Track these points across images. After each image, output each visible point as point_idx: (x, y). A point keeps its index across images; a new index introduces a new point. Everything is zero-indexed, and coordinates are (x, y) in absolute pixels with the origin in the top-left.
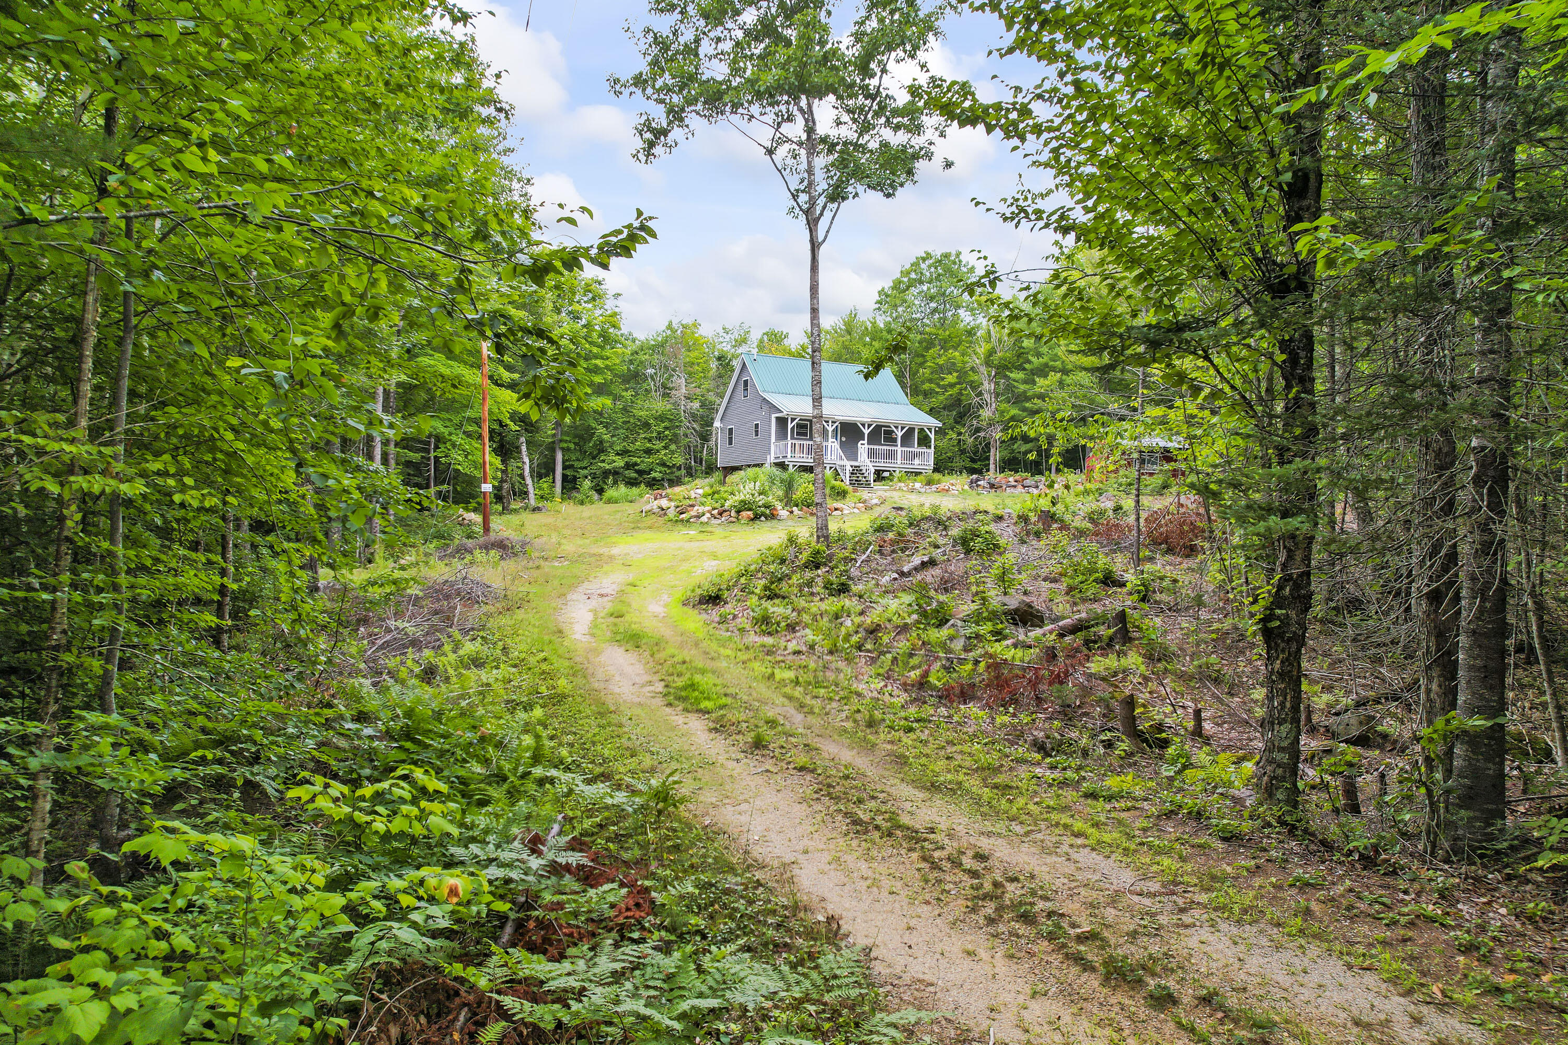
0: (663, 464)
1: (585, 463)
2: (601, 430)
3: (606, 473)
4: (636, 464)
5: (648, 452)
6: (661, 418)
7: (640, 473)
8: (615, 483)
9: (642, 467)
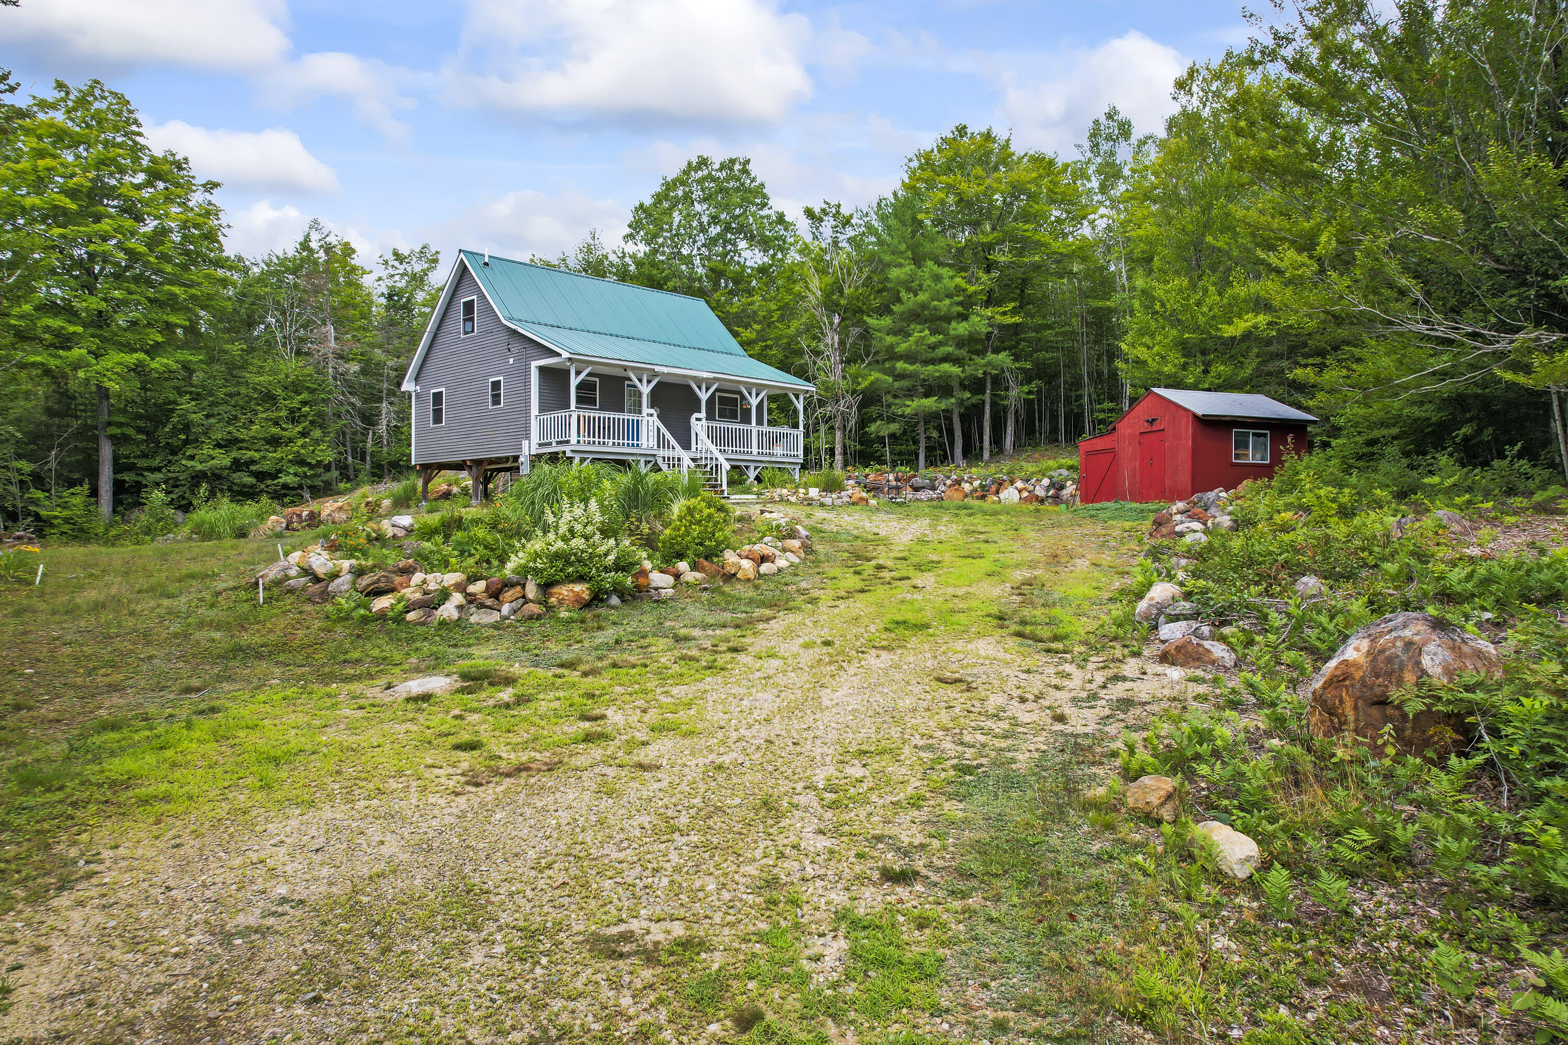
0: (301, 462)
1: (156, 462)
2: (185, 404)
3: (197, 478)
4: (253, 462)
5: (274, 442)
6: (295, 388)
7: (261, 476)
8: (212, 494)
9: (266, 466)
